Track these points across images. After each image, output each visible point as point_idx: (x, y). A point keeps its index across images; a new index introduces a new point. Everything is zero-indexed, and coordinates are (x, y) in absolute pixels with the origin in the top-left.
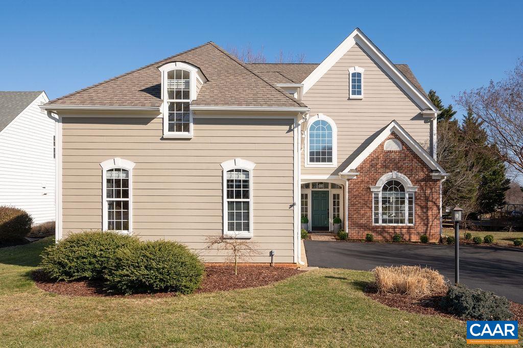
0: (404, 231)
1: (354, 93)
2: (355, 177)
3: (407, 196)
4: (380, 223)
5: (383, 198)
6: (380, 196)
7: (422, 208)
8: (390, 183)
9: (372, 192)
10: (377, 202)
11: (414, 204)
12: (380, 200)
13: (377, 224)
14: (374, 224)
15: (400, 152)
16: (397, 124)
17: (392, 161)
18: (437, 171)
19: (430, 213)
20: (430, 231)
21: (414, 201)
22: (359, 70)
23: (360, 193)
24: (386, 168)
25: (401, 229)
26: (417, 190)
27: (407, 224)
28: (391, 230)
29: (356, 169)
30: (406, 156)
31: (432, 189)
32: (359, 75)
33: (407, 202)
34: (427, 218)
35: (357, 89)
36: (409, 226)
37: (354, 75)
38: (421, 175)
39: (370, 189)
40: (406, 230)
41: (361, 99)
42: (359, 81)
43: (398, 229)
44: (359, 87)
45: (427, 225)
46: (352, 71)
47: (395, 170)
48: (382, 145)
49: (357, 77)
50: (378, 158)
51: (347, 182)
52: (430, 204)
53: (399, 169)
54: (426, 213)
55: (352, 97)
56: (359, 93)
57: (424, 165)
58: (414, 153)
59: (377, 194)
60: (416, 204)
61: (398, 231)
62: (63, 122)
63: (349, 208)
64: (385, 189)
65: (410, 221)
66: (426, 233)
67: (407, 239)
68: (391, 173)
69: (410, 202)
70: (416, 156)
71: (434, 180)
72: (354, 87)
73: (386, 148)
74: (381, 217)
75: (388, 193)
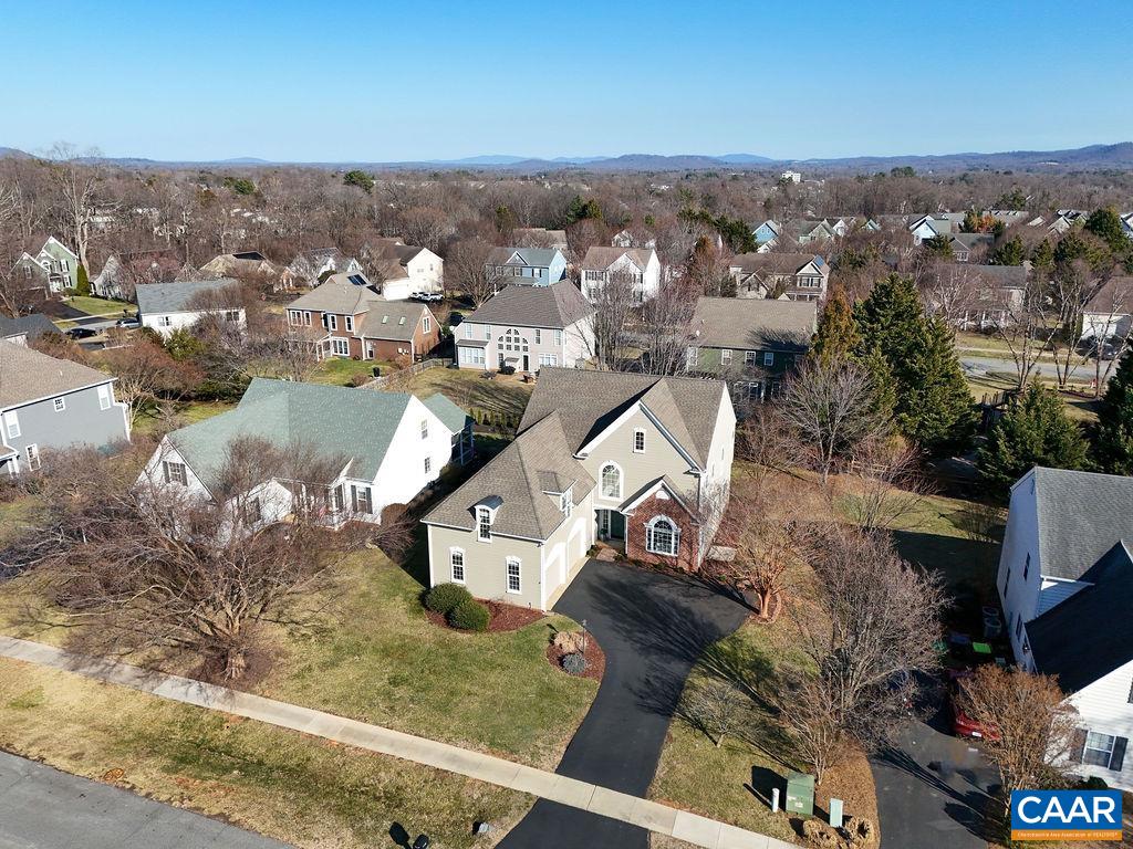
1: (637, 448)
2: (633, 515)
3: (673, 534)
5: (654, 532)
8: (660, 522)
9: (646, 526)
10: (650, 535)
12: (653, 534)
13: (649, 551)
14: (646, 551)
15: (668, 501)
17: (662, 507)
21: (679, 539)
22: (642, 430)
23: (636, 527)
24: (660, 511)
26: (680, 531)
27: (672, 554)
28: (659, 557)
30: (672, 504)
32: (642, 434)
33: (673, 538)
35: (640, 446)
36: (674, 556)
37: (638, 434)
41: (644, 454)
42: (642, 439)
44: (642, 444)
46: (636, 430)
47: (664, 514)
48: (655, 494)
49: (640, 436)
50: (652, 502)
53: (668, 513)
55: (636, 451)
56: (642, 448)
57: (687, 513)
58: (679, 503)
59: (650, 529)
60: (680, 541)
61: (664, 559)
64: (656, 526)
65: (676, 552)
68: (661, 516)
69: (676, 539)
70: (680, 506)
72: (637, 443)
73: (658, 496)
74: (652, 546)
75: (659, 530)
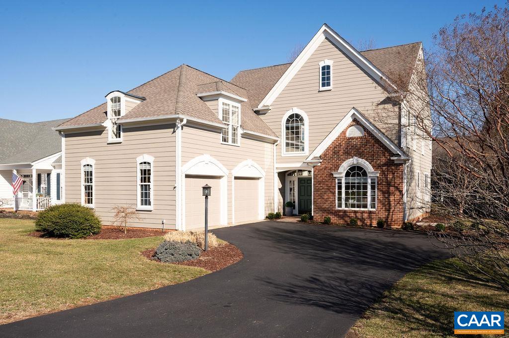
0: (366, 215)
1: (323, 85)
2: (319, 164)
3: (369, 181)
4: (343, 208)
5: (346, 183)
6: (343, 181)
7: (384, 193)
8: (353, 168)
9: (336, 178)
10: (340, 188)
11: (376, 189)
12: (343, 185)
13: (340, 209)
14: (337, 208)
15: (361, 138)
16: (357, 110)
17: (354, 147)
18: (398, 155)
19: (392, 198)
20: (392, 216)
21: (376, 187)
22: (328, 62)
23: (323, 179)
24: (348, 154)
25: (362, 213)
26: (378, 175)
27: (369, 208)
28: (352, 215)
29: (320, 157)
30: (368, 142)
31: (394, 174)
32: (328, 67)
33: (369, 187)
34: (389, 204)
35: (326, 81)
36: (370, 211)
37: (323, 68)
38: (383, 160)
39: (332, 174)
40: (367, 214)
41: (330, 90)
42: (329, 73)
43: (359, 214)
44: (329, 79)
45: (388, 210)
46: (322, 64)
47: (356, 156)
48: (344, 133)
49: (326, 70)
50: (340, 145)
51: (313, 169)
52: (392, 189)
53: (361, 155)
54: (388, 198)
55: (322, 89)
56: (329, 84)
57: (386, 149)
58: (376, 138)
59: (340, 180)
60: (378, 189)
61: (359, 215)
62: (66, 137)
63: (314, 193)
64: (347, 175)
65: (373, 206)
66: (388, 218)
67: (368, 224)
68: (352, 159)
69: (373, 188)
70: (378, 141)
71: (397, 164)
72: (323, 79)
73: (348, 135)
74: (343, 202)
75: (351, 178)
